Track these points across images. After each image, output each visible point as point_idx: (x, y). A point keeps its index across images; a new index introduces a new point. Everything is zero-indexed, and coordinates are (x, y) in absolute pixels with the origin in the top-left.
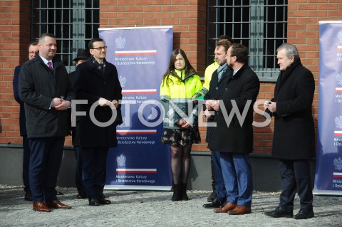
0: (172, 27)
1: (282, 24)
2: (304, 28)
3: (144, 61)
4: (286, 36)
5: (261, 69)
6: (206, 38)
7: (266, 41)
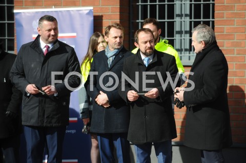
0: (91, 8)
1: (209, 4)
2: (232, 8)
4: (213, 17)
5: (188, 52)
6: (129, 21)
7: (193, 23)
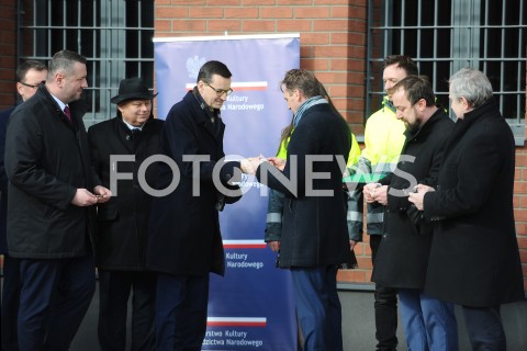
0: (297, 35)
1: (517, 29)
3: (242, 103)
4: (524, 55)
6: (366, 59)
7: (485, 64)
